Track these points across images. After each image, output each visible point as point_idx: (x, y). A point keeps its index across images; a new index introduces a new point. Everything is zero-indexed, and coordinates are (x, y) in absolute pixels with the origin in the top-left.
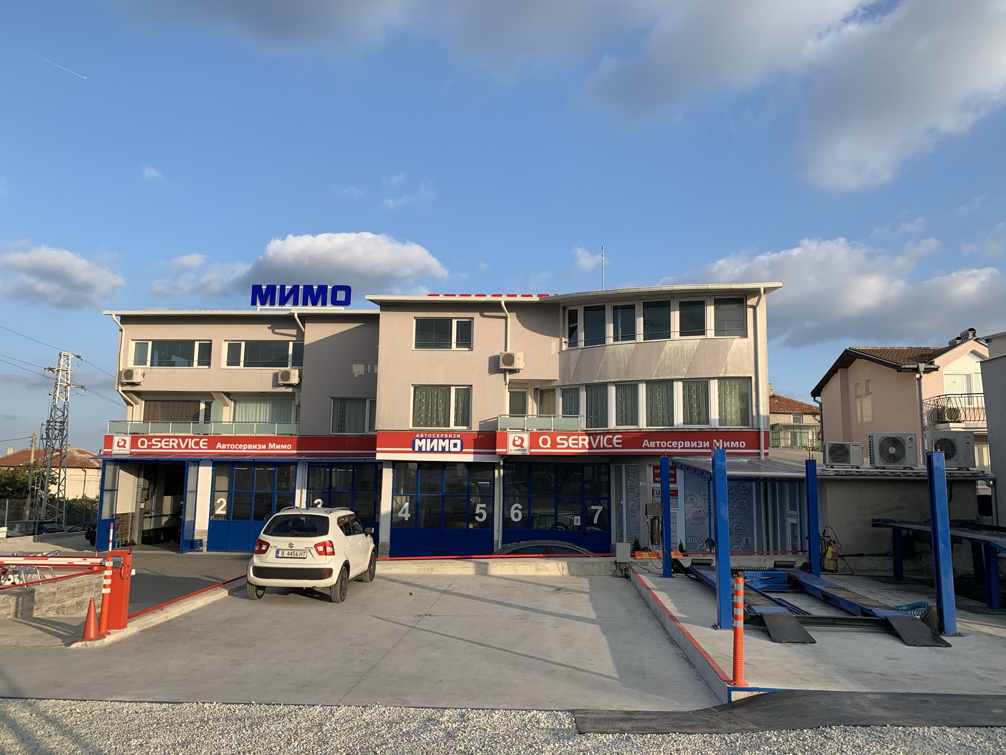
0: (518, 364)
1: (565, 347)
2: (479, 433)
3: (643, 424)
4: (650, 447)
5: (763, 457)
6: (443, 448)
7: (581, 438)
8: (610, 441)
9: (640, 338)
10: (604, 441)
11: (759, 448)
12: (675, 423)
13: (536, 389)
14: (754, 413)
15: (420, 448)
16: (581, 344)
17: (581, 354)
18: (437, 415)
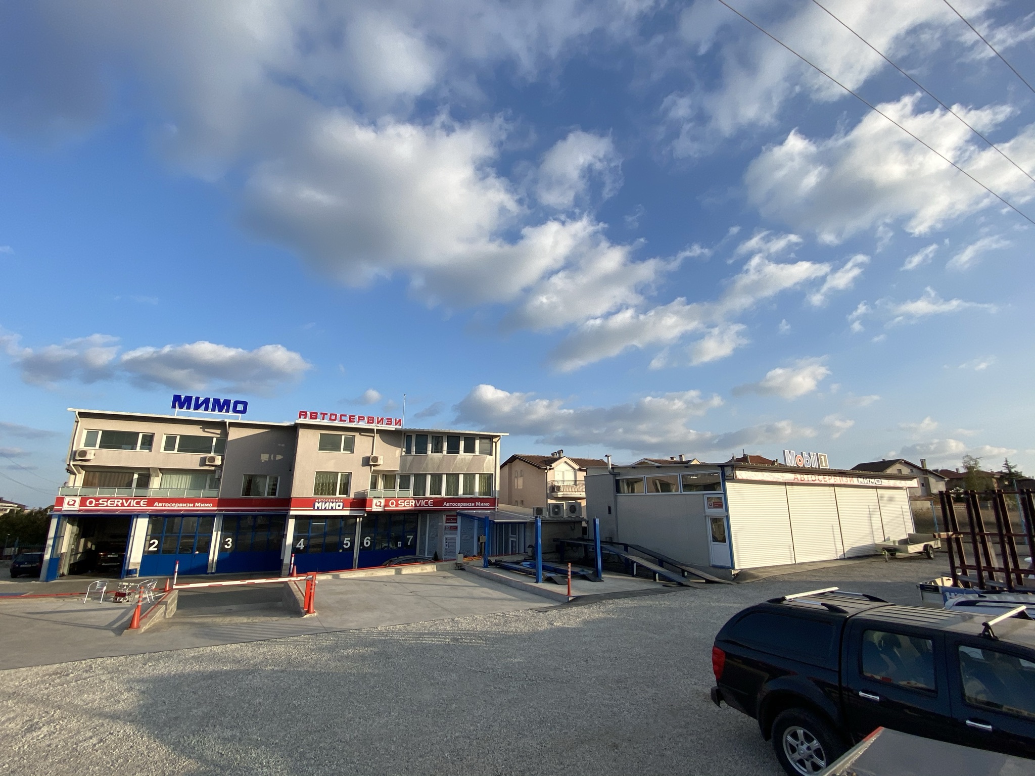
0: (380, 462)
1: (404, 454)
2: (354, 499)
3: (444, 494)
4: (447, 506)
5: (496, 510)
6: (332, 508)
7: (411, 501)
8: (427, 503)
9: (445, 453)
10: (423, 503)
11: (495, 506)
12: (459, 494)
13: (383, 475)
14: (494, 489)
15: (318, 508)
16: (413, 453)
17: (413, 458)
18: (329, 489)
